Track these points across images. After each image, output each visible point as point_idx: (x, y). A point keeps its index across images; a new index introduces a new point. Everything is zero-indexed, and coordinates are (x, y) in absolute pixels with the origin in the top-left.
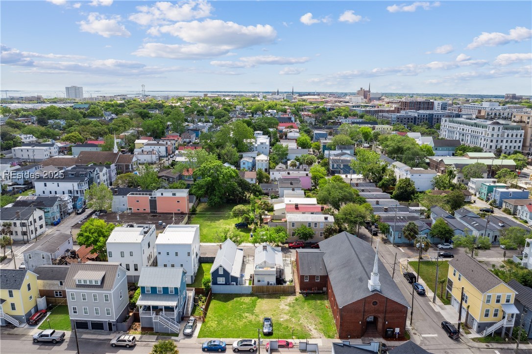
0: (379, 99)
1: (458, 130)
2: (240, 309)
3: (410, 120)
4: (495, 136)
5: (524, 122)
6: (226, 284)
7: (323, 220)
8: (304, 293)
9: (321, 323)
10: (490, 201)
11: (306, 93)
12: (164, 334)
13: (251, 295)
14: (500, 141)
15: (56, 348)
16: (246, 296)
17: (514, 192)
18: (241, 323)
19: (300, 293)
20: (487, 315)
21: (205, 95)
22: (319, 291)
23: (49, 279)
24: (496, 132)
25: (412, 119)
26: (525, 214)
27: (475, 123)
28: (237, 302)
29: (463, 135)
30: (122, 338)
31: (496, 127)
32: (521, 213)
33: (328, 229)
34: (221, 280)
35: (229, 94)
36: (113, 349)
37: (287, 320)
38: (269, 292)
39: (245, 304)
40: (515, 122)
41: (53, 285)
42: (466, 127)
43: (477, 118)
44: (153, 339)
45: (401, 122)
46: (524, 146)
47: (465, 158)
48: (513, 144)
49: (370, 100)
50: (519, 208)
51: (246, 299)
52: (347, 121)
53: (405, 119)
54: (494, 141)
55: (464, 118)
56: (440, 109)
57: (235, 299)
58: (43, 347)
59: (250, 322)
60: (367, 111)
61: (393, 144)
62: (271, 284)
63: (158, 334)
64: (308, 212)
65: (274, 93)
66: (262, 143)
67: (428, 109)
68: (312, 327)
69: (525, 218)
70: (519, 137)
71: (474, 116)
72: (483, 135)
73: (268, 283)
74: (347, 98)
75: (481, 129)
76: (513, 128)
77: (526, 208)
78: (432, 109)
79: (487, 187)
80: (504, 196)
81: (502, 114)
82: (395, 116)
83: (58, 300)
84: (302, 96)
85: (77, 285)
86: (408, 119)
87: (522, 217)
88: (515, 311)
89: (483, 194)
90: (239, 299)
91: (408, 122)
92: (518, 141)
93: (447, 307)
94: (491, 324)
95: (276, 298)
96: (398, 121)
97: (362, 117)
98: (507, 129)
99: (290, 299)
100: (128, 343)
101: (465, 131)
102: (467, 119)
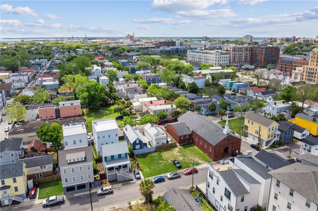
0: (139, 41)
1: (197, 56)
2: (156, 160)
3: (167, 52)
4: (217, 58)
5: (229, 51)
6: (141, 148)
7: (171, 107)
8: (182, 145)
9: (200, 157)
10: (232, 90)
11: (92, 38)
12: (125, 181)
13: (156, 151)
14: (219, 61)
15: (62, 206)
16: (153, 153)
17: (242, 84)
18: (161, 166)
19: (180, 146)
20: (269, 137)
21: (22, 41)
22: (188, 143)
23: (33, 166)
24: (217, 56)
25: (168, 51)
26: (251, 94)
27: (206, 52)
28: (151, 157)
29: (200, 59)
30: (104, 189)
31: (218, 54)
32: (249, 93)
33: (175, 111)
34: (138, 147)
35: (38, 39)
36: (101, 197)
37: (183, 159)
38: (164, 148)
39: (156, 156)
40: (225, 51)
41: (36, 170)
42: (201, 54)
43: (205, 49)
44: (120, 186)
45: (163, 53)
46: (230, 62)
47: (208, 70)
48: (225, 62)
49: (135, 41)
50: (248, 91)
51: (154, 154)
52: (132, 54)
53: (164, 51)
54: (217, 61)
55: (199, 50)
56: (179, 45)
57: (149, 155)
58: (52, 208)
59: (166, 164)
60: (140, 48)
61: (174, 65)
62: (165, 144)
63: (121, 182)
64: (158, 105)
65: (70, 38)
66: (97, 70)
67: (173, 46)
68: (197, 159)
69: (251, 96)
70: (227, 58)
71: (203, 49)
72: (211, 58)
73: (163, 143)
74: (121, 41)
75: (210, 55)
76: (224, 54)
77: (251, 91)
78: (175, 45)
79: (229, 83)
80: (239, 86)
81: (216, 47)
82: (159, 50)
83: (40, 179)
84: (90, 40)
85: (68, 163)
86: (166, 51)
87: (249, 96)
88: (279, 133)
89: (228, 87)
90: (150, 155)
91: (166, 53)
92: (227, 60)
93: (247, 138)
94: (271, 141)
95: (169, 150)
96: (161, 53)
97: (138, 51)
98: (222, 54)
99: (177, 149)
100: (109, 190)
101: (201, 56)
102: (200, 50)
